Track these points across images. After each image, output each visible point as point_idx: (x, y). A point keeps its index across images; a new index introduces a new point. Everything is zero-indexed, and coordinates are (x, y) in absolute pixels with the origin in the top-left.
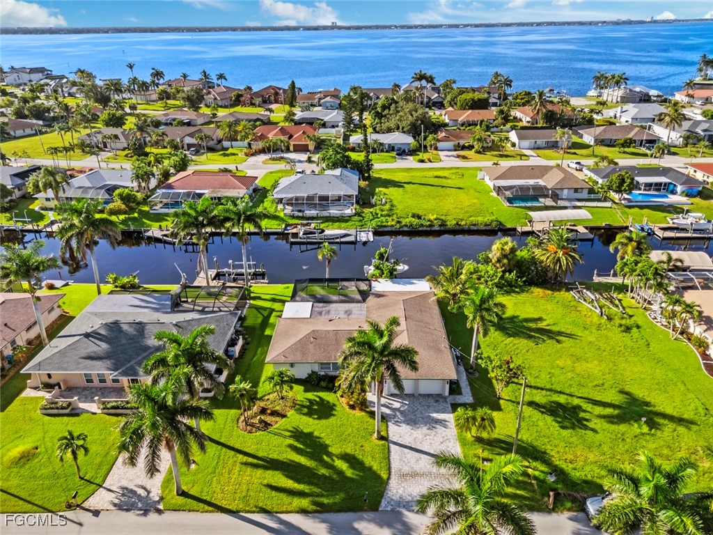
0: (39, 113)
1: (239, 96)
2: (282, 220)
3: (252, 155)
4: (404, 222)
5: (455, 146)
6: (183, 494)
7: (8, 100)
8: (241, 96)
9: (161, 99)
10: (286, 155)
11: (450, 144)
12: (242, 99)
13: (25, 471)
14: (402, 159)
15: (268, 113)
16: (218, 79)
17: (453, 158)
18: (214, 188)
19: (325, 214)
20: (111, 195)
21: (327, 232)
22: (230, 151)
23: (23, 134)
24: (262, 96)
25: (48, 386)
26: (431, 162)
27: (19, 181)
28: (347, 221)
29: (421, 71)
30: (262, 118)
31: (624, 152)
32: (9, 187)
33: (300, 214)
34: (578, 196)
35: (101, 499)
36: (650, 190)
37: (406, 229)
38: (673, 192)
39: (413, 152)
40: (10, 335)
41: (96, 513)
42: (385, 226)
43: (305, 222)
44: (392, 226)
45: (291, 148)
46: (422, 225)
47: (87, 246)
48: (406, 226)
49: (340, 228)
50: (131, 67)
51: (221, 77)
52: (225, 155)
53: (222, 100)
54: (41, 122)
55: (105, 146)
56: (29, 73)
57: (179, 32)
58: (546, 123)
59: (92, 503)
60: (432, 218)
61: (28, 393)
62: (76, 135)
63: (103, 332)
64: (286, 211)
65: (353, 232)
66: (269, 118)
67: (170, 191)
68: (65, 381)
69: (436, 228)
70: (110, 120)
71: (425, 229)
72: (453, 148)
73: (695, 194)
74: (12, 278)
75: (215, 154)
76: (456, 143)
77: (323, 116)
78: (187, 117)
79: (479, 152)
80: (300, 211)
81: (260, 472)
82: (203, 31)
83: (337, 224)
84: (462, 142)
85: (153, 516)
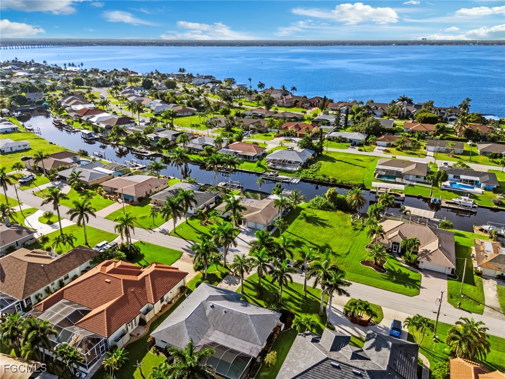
0: (197, 105)
1: (297, 101)
2: (265, 168)
3: (278, 137)
4: (317, 177)
5: (387, 144)
6: (175, 233)
7: (187, 96)
8: (298, 101)
9: (256, 100)
10: (293, 139)
11: (385, 143)
12: (298, 103)
13: (142, 220)
14: (353, 148)
15: (303, 114)
16: (292, 90)
17: (381, 151)
18: (244, 151)
19: (284, 168)
20: (203, 148)
21: (280, 176)
22: (270, 134)
23: (187, 114)
24: (310, 102)
25: (155, 203)
26: (366, 151)
27: (174, 138)
28: (292, 173)
29: (404, 96)
30: (297, 117)
31: (493, 162)
32: (170, 140)
33: (274, 167)
34: (418, 179)
35: (157, 230)
36: (467, 183)
37: (316, 181)
38: (479, 186)
39: (360, 145)
40: (150, 188)
41: (154, 232)
42: (307, 178)
43: (274, 171)
44: (311, 178)
45: (298, 136)
46: (324, 180)
47: (179, 165)
48: (317, 179)
49: (287, 176)
50: (250, 80)
51: (294, 89)
52: (266, 135)
53: (287, 103)
54: (196, 110)
55: (216, 125)
56: (204, 79)
57: (307, 46)
58: (465, 136)
59: (154, 230)
60: (330, 177)
61: (150, 204)
62: (206, 118)
63: (174, 191)
64: (269, 165)
65: (290, 178)
66: (303, 117)
67: (227, 150)
68: (160, 203)
69: (331, 183)
70: (223, 112)
71: (325, 182)
72: (386, 145)
73: (491, 189)
74: (153, 169)
75: (261, 134)
76: (389, 143)
77: (330, 118)
78: (261, 112)
79: (398, 150)
80: (274, 166)
81: (197, 234)
82: (323, 45)
83: (287, 174)
84: (392, 143)
85: (167, 236)
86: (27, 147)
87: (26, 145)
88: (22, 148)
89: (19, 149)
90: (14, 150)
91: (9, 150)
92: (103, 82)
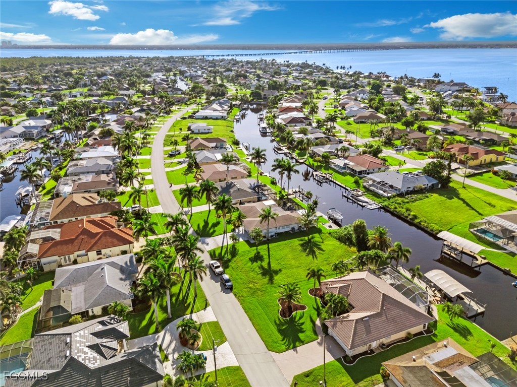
2: (359, 186)
3: (433, 158)
4: (399, 209)
18: (357, 164)
19: (377, 191)
45: (458, 161)
46: (403, 214)
49: (371, 199)
54: (385, 117)
56: (452, 86)
60: (412, 213)
62: (376, 127)
64: (365, 184)
75: (418, 152)
78: (456, 129)
83: (374, 197)
86: (210, 131)
87: (209, 130)
88: (207, 131)
89: (204, 131)
90: (200, 132)
91: (197, 131)
92: (343, 84)
